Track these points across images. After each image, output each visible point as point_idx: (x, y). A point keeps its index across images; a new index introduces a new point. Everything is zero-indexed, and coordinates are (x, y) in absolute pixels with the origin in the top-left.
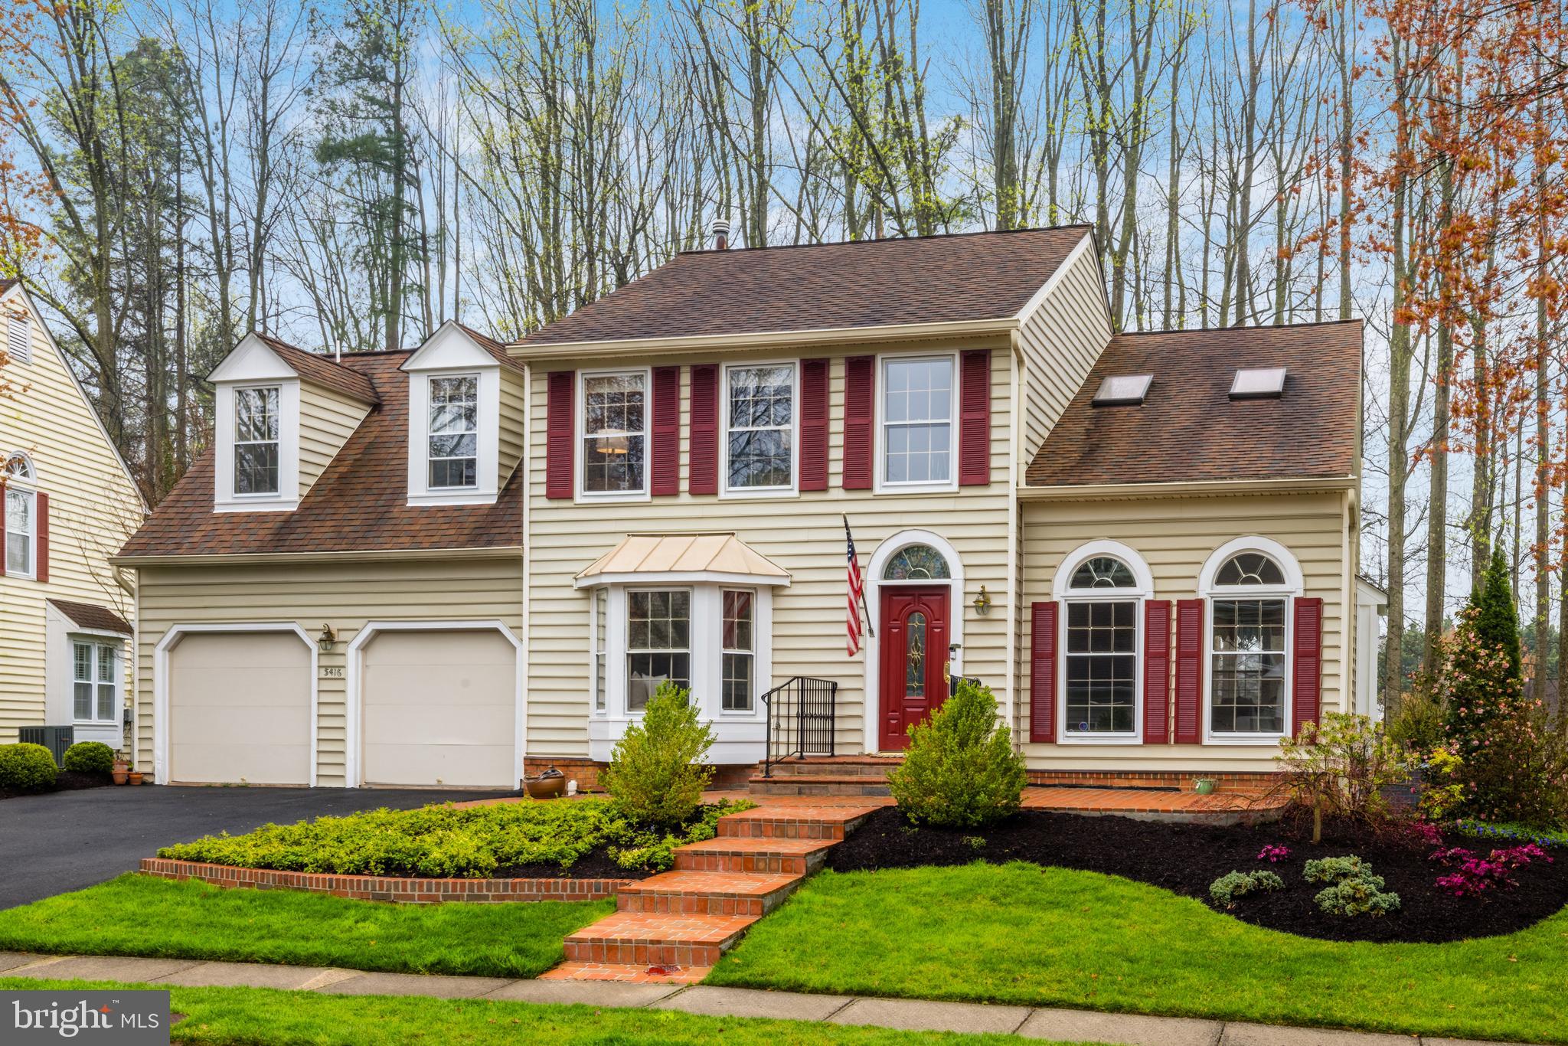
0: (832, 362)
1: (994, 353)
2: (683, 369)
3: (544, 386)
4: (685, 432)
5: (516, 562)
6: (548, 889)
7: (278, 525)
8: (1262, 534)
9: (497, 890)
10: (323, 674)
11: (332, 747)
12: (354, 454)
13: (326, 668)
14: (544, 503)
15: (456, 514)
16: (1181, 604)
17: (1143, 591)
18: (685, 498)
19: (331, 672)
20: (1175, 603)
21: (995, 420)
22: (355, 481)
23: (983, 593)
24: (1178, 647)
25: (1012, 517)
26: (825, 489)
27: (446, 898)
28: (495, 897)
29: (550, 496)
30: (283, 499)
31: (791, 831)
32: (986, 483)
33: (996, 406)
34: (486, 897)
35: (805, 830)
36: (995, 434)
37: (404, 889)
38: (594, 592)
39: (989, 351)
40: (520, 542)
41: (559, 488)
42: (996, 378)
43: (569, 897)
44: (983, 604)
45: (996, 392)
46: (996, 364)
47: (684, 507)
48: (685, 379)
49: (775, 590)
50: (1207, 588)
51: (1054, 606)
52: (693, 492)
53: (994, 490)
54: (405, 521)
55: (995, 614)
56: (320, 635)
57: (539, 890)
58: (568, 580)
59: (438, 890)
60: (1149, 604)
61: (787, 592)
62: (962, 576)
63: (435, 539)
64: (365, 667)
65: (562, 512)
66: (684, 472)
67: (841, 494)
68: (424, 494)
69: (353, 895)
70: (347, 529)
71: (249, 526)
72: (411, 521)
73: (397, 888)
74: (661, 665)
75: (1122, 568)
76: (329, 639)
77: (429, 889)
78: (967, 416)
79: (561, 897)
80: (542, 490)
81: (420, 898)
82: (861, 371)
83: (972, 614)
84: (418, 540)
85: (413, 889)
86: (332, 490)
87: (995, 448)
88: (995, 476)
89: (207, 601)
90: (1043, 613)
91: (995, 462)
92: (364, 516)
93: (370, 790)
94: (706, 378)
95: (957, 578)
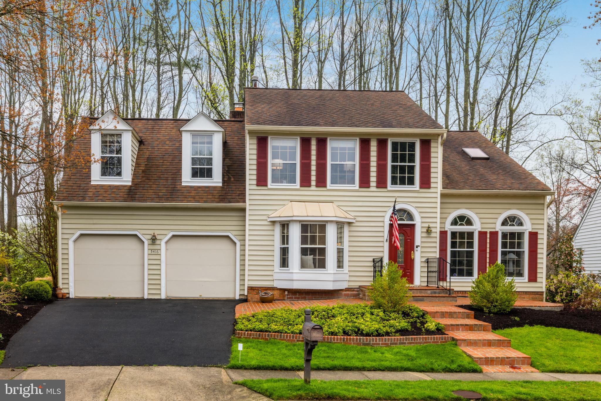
0: (371, 140)
1: (432, 141)
2: (312, 139)
3: (255, 141)
4: (314, 163)
5: (244, 210)
6: (426, 340)
7: (126, 191)
8: (518, 209)
9: (409, 340)
10: (150, 252)
11: (156, 283)
12: (143, 163)
13: (152, 250)
14: (255, 187)
15: (207, 189)
16: (491, 232)
17: (477, 227)
18: (313, 188)
19: (156, 252)
20: (488, 232)
21: (432, 165)
22: (151, 173)
23: (429, 227)
24: (490, 248)
25: (439, 200)
26: (369, 187)
27: (391, 344)
28: (408, 343)
29: (258, 185)
30: (124, 179)
31: (455, 316)
32: (429, 187)
33: (432, 160)
34: (405, 343)
35: (460, 315)
36: (432, 170)
37: (376, 341)
38: (274, 223)
39: (430, 140)
40: (244, 201)
41: (262, 181)
42: (432, 150)
43: (433, 342)
44: (429, 231)
45: (432, 155)
46: (433, 145)
47: (313, 191)
48: (314, 143)
49: (349, 223)
50: (499, 228)
51: (446, 232)
52: (317, 186)
53: (431, 190)
54: (185, 191)
55: (433, 235)
56: (150, 237)
57: (423, 340)
58: (265, 218)
59: (388, 341)
60: (480, 233)
61: (354, 225)
62: (420, 221)
63: (204, 199)
64: (167, 249)
65: (262, 191)
66: (313, 178)
67: (375, 189)
68: (189, 180)
69: (354, 344)
70: (160, 194)
71: (113, 190)
72: (188, 192)
73: (373, 341)
74: (313, 251)
75: (468, 219)
76: (154, 240)
77: (385, 341)
78: (423, 163)
79: (430, 342)
80: (255, 182)
81: (382, 344)
82: (383, 144)
83: (425, 235)
84: (196, 199)
85: (379, 341)
86: (143, 177)
87: (432, 175)
88: (432, 185)
89: (95, 221)
90: (443, 234)
91: (432, 180)
92: (166, 189)
93: (170, 300)
94: (322, 142)
95: (418, 221)
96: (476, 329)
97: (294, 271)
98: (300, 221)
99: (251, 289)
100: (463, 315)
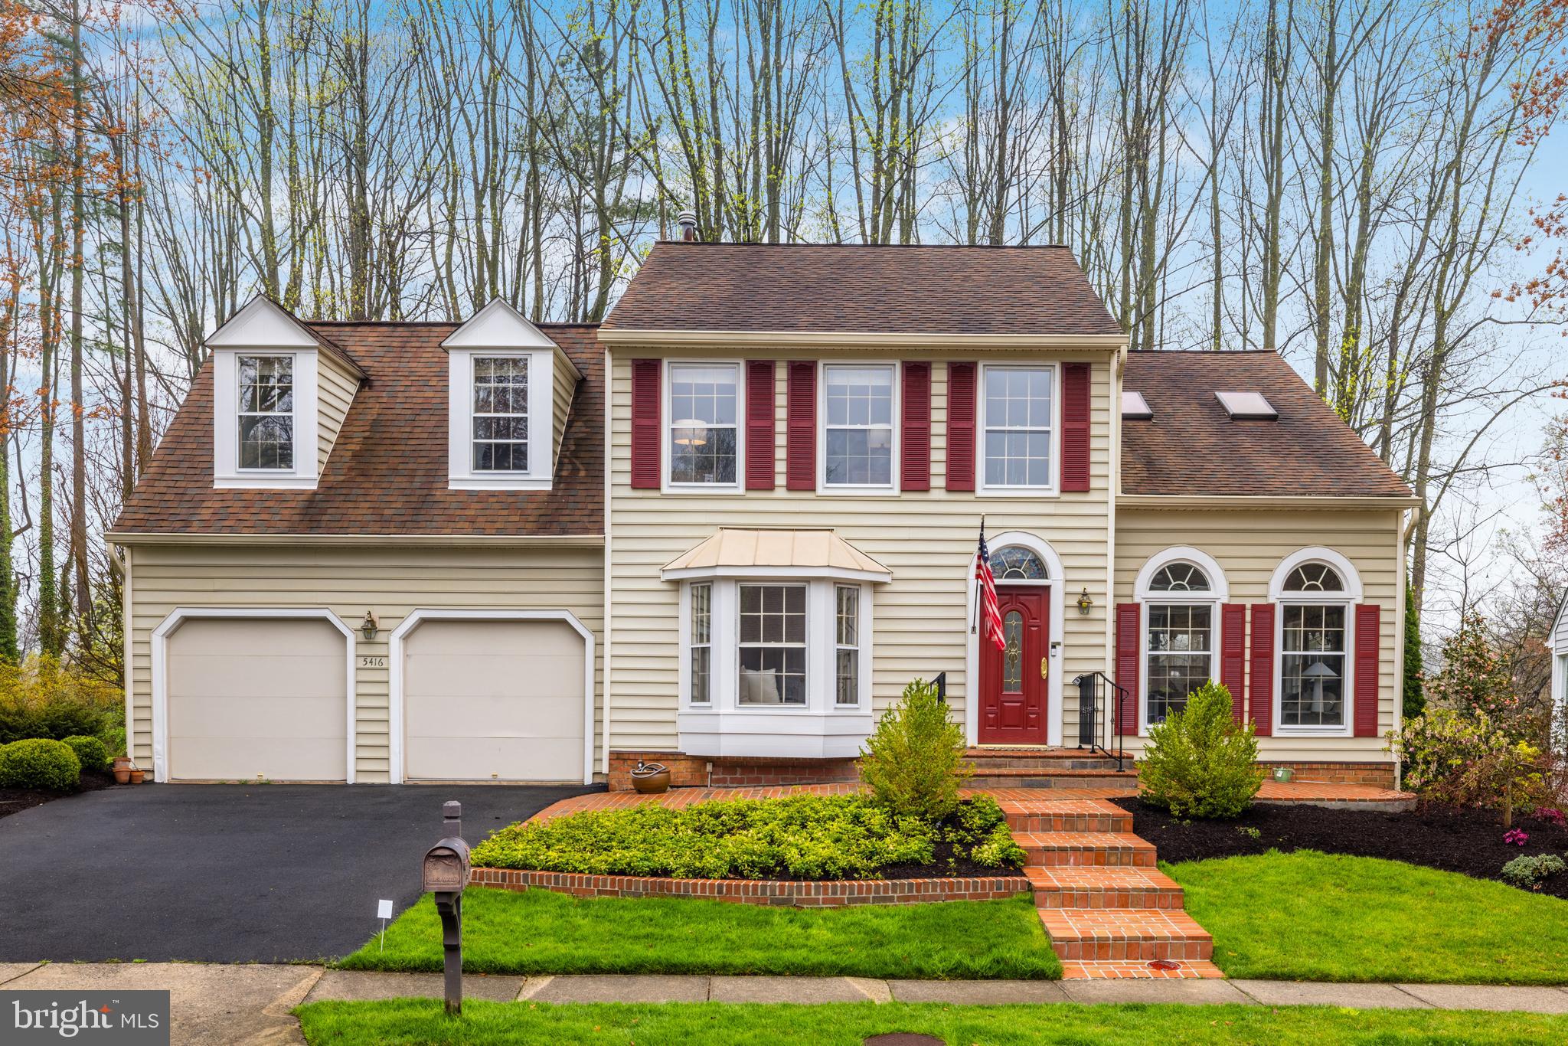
0: (934, 366)
1: (1094, 367)
2: (778, 364)
3: (628, 372)
4: (781, 427)
5: (598, 552)
6: (951, 889)
7: (303, 504)
9: (902, 891)
10: (361, 663)
11: (376, 741)
12: (359, 434)
13: (365, 657)
14: (628, 492)
15: (511, 499)
16: (1254, 608)
17: (1218, 594)
18: (780, 492)
19: (375, 663)
20: (1248, 606)
21: (1094, 430)
22: (374, 460)
23: (1085, 594)
24: (1252, 648)
25: (1111, 523)
26: (926, 489)
27: (851, 900)
28: (900, 899)
29: (635, 486)
30: (300, 476)
32: (1086, 490)
33: (1094, 417)
34: (891, 899)
35: (1095, 824)
36: (1094, 444)
37: (808, 893)
38: (677, 584)
39: (1089, 364)
40: (601, 530)
41: (645, 475)
42: (1094, 390)
43: (972, 896)
44: (1084, 605)
45: (1095, 403)
46: (1095, 377)
47: (781, 501)
48: (781, 374)
49: (876, 586)
50: (1277, 596)
51: (1136, 607)
52: (790, 488)
53: (1092, 496)
54: (454, 505)
55: (1094, 614)
56: (360, 624)
57: (943, 890)
58: (654, 571)
59: (843, 893)
60: (1226, 608)
61: (887, 588)
62: (1062, 577)
63: (498, 525)
64: (407, 656)
65: (647, 501)
66: (781, 467)
67: (942, 495)
68: (468, 477)
70: (387, 512)
72: (461, 505)
73: (799, 892)
74: (773, 659)
75: (1197, 573)
76: (370, 629)
77: (834, 892)
78: (1069, 425)
79: (963, 896)
80: (627, 479)
81: (825, 901)
82: (963, 375)
83: (1074, 614)
84: (477, 525)
85: (817, 893)
86: (350, 469)
87: (1094, 457)
88: (1094, 483)
89: (219, 584)
90: (1126, 614)
91: (1094, 470)
92: (404, 499)
93: (416, 786)
94: (803, 373)
95: (1056, 579)
96: (1113, 859)
97: (721, 712)
98: (737, 580)
99: (617, 757)
100: (1102, 822)
